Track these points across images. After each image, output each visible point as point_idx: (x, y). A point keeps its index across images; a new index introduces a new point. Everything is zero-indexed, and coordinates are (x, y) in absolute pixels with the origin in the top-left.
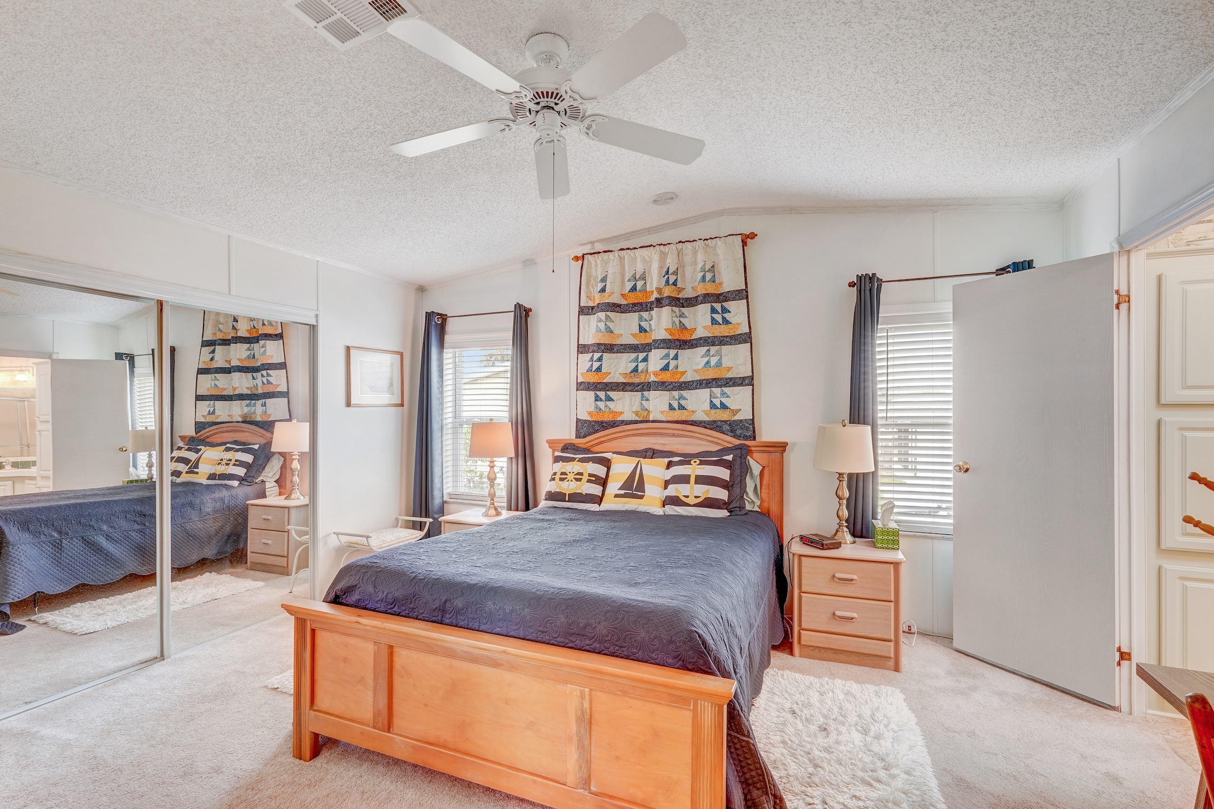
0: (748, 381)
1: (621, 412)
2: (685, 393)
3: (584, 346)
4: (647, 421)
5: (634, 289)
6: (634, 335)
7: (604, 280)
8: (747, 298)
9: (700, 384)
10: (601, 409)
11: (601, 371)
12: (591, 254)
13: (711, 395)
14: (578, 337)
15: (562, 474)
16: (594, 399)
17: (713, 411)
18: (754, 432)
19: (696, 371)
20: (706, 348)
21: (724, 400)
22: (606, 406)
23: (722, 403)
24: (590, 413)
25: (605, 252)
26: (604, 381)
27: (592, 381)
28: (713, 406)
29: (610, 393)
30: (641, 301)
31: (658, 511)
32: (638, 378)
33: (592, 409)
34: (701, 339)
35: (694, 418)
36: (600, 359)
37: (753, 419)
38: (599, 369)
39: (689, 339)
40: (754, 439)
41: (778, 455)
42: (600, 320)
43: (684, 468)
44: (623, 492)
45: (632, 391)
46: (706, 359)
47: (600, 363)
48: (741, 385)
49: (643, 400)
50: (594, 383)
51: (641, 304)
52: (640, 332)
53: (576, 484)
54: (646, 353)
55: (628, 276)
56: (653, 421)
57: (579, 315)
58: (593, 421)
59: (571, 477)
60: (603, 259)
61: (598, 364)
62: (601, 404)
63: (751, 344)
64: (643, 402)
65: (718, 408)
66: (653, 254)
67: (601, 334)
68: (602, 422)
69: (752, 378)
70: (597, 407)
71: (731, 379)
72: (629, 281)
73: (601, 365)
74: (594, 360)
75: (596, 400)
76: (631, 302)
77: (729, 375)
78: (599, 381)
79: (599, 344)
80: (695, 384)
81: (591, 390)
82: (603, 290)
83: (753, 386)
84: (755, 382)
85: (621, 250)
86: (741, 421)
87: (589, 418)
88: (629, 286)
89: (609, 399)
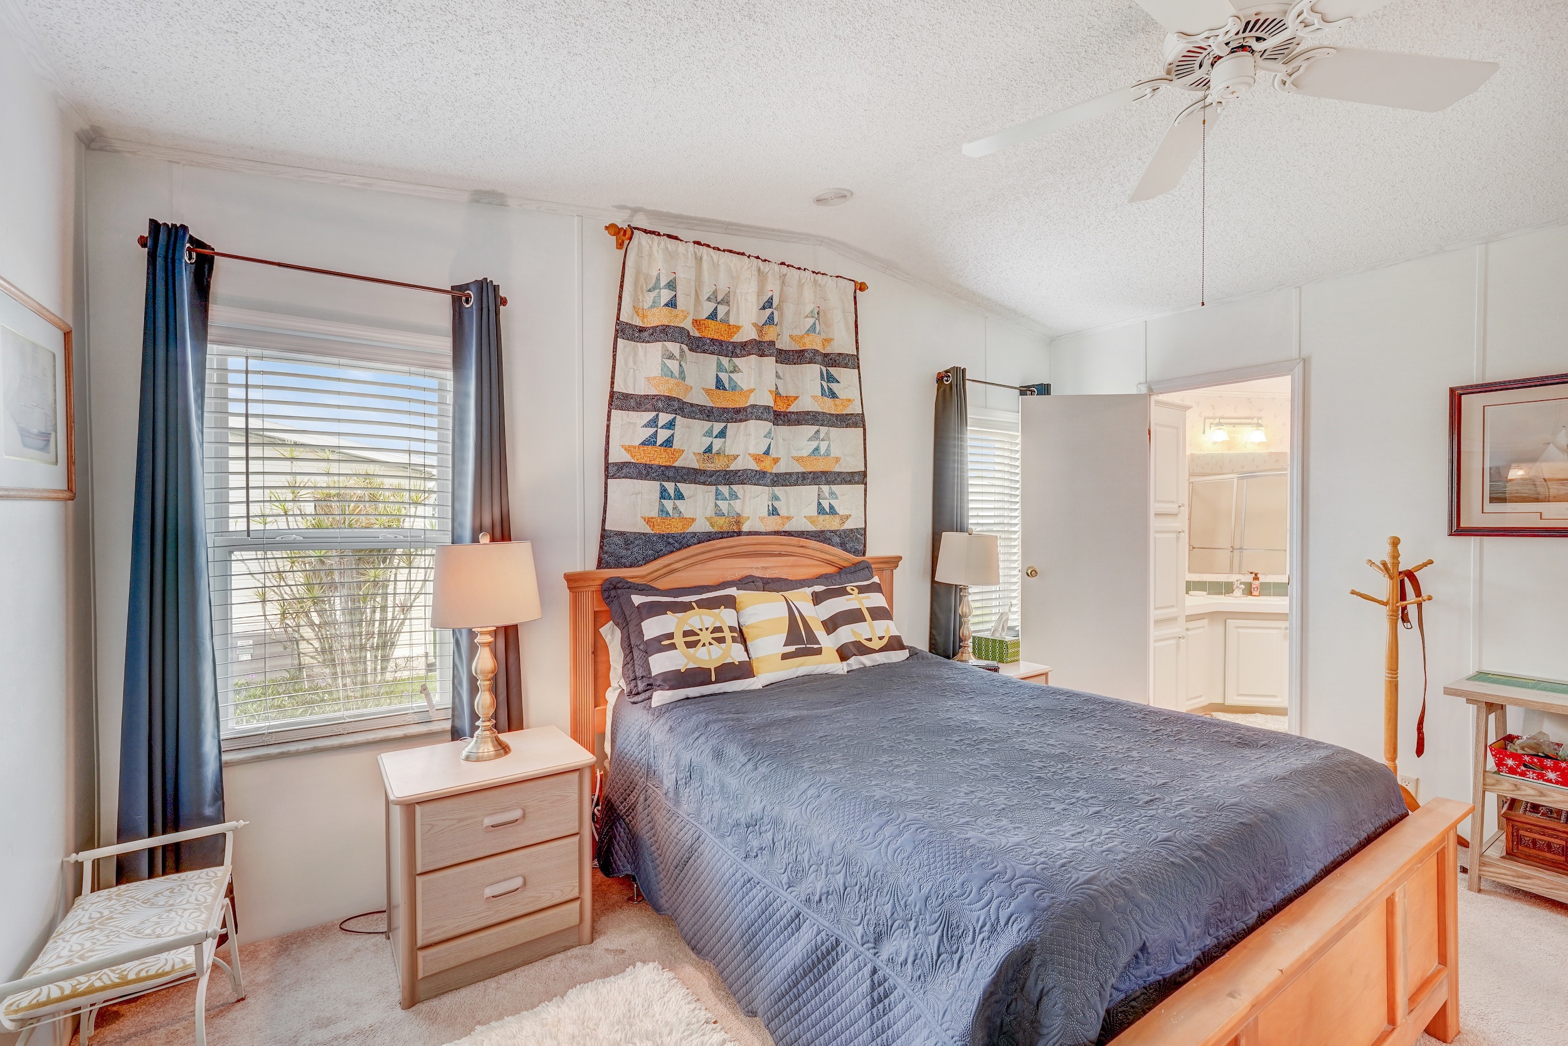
0: (859, 478)
1: (693, 519)
2: (779, 491)
3: (626, 396)
4: (739, 534)
5: (713, 316)
6: (708, 391)
7: (672, 285)
8: (859, 367)
9: (804, 479)
10: (668, 513)
11: (671, 447)
12: (646, 231)
13: (819, 495)
14: (613, 378)
15: (686, 634)
16: (658, 495)
17: (821, 517)
18: (865, 546)
19: (798, 459)
20: (816, 428)
21: (833, 502)
22: (675, 508)
23: (831, 507)
24: (649, 521)
25: (669, 236)
26: (676, 464)
27: (657, 463)
28: (821, 510)
29: (682, 486)
30: (721, 338)
31: (841, 668)
32: (712, 463)
33: (654, 513)
34: (808, 413)
36: (671, 425)
37: (865, 528)
38: (668, 443)
39: (783, 410)
40: (864, 554)
41: (888, 572)
42: (671, 357)
43: (847, 600)
44: (792, 648)
45: (704, 483)
46: (814, 444)
47: (672, 432)
48: (850, 482)
49: (717, 499)
50: (660, 466)
51: (721, 343)
52: (717, 388)
53: (721, 648)
54: (724, 424)
55: (707, 292)
56: (750, 533)
57: (616, 338)
58: (655, 535)
59: (706, 637)
60: (667, 248)
61: (668, 433)
62: (668, 505)
63: (865, 430)
64: (719, 502)
65: (827, 513)
66: (746, 267)
67: (672, 381)
68: (669, 536)
69: (865, 474)
70: (662, 510)
71: (839, 474)
72: (709, 299)
73: (673, 435)
74: (660, 426)
75: (662, 497)
76: (709, 336)
77: (837, 469)
78: (668, 464)
79: (670, 398)
80: (794, 477)
81: (654, 479)
82: (672, 304)
83: (866, 484)
84: (869, 479)
85: (698, 243)
86: (852, 530)
87: (647, 530)
88: (708, 308)
89: (680, 496)
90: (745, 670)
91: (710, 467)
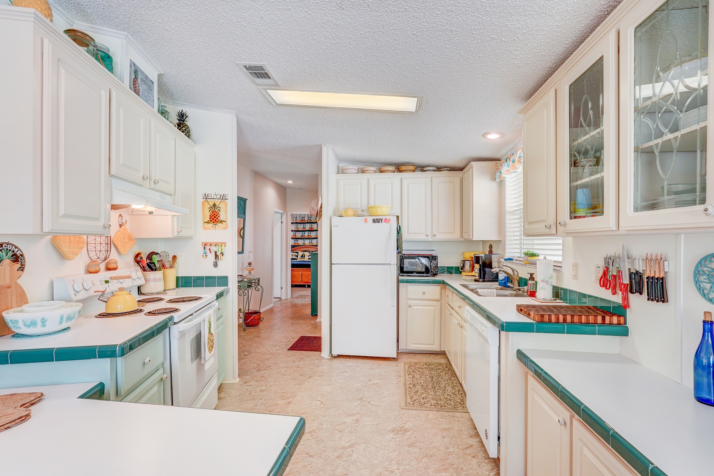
1: (300, 244)
3: (292, 230)
5: (302, 220)
6: (302, 229)
7: (296, 217)
19: (314, 236)
26: (296, 237)
27: (294, 237)
31: (308, 261)
33: (294, 243)
35: (314, 245)
36: (296, 233)
38: (295, 235)
42: (296, 226)
44: (301, 258)
45: (302, 239)
49: (304, 241)
51: (304, 223)
52: (304, 228)
54: (305, 232)
55: (301, 217)
56: (306, 245)
57: (291, 224)
68: (296, 245)
70: (295, 242)
74: (294, 233)
76: (302, 222)
79: (295, 230)
81: (294, 239)
82: (296, 220)
88: (301, 219)
89: (297, 241)
90: (296, 259)
91: (303, 237)
